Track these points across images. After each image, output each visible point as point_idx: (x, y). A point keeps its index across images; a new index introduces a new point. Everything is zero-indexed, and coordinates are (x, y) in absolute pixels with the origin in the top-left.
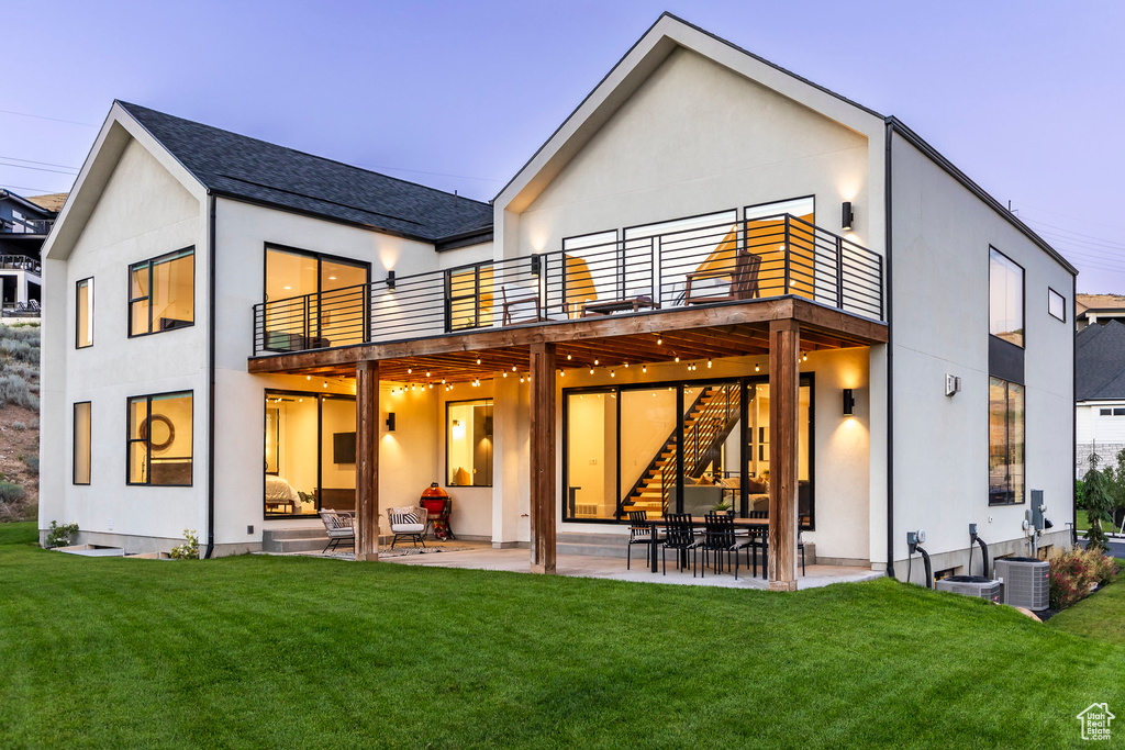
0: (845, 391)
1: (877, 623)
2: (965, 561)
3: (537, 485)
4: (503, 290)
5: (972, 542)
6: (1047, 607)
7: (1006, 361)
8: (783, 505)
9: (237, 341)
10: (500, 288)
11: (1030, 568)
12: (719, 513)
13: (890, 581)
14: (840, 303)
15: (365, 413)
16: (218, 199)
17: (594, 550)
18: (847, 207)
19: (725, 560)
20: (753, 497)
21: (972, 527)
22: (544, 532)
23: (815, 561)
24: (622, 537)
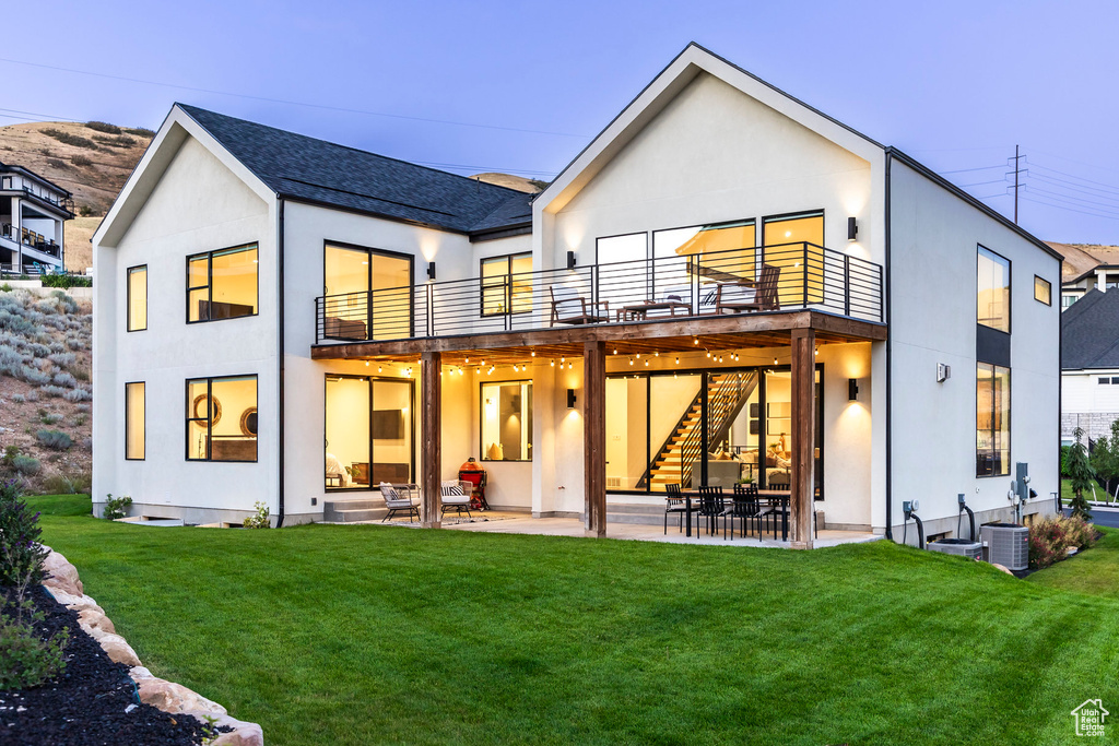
0: (851, 380)
1: (880, 572)
2: (954, 528)
3: (590, 463)
4: (551, 289)
5: (961, 510)
6: (1026, 567)
7: (993, 346)
8: (802, 480)
9: (302, 331)
10: (548, 287)
11: (1011, 533)
12: (744, 486)
13: (888, 542)
14: (847, 311)
15: (430, 398)
16: (286, 202)
17: (629, 518)
18: (852, 221)
19: (749, 526)
20: (769, 471)
21: (961, 497)
22: (597, 503)
23: (824, 527)
24: (660, 508)
